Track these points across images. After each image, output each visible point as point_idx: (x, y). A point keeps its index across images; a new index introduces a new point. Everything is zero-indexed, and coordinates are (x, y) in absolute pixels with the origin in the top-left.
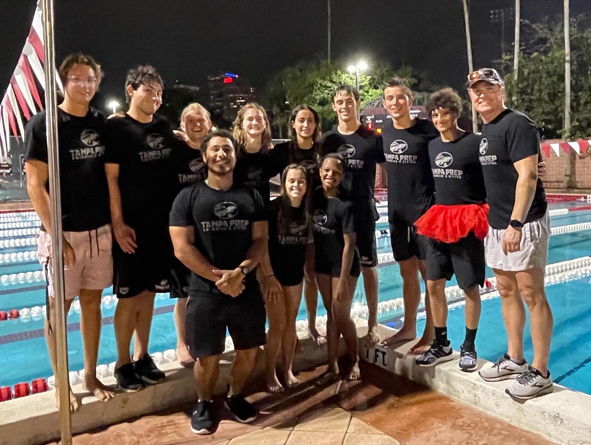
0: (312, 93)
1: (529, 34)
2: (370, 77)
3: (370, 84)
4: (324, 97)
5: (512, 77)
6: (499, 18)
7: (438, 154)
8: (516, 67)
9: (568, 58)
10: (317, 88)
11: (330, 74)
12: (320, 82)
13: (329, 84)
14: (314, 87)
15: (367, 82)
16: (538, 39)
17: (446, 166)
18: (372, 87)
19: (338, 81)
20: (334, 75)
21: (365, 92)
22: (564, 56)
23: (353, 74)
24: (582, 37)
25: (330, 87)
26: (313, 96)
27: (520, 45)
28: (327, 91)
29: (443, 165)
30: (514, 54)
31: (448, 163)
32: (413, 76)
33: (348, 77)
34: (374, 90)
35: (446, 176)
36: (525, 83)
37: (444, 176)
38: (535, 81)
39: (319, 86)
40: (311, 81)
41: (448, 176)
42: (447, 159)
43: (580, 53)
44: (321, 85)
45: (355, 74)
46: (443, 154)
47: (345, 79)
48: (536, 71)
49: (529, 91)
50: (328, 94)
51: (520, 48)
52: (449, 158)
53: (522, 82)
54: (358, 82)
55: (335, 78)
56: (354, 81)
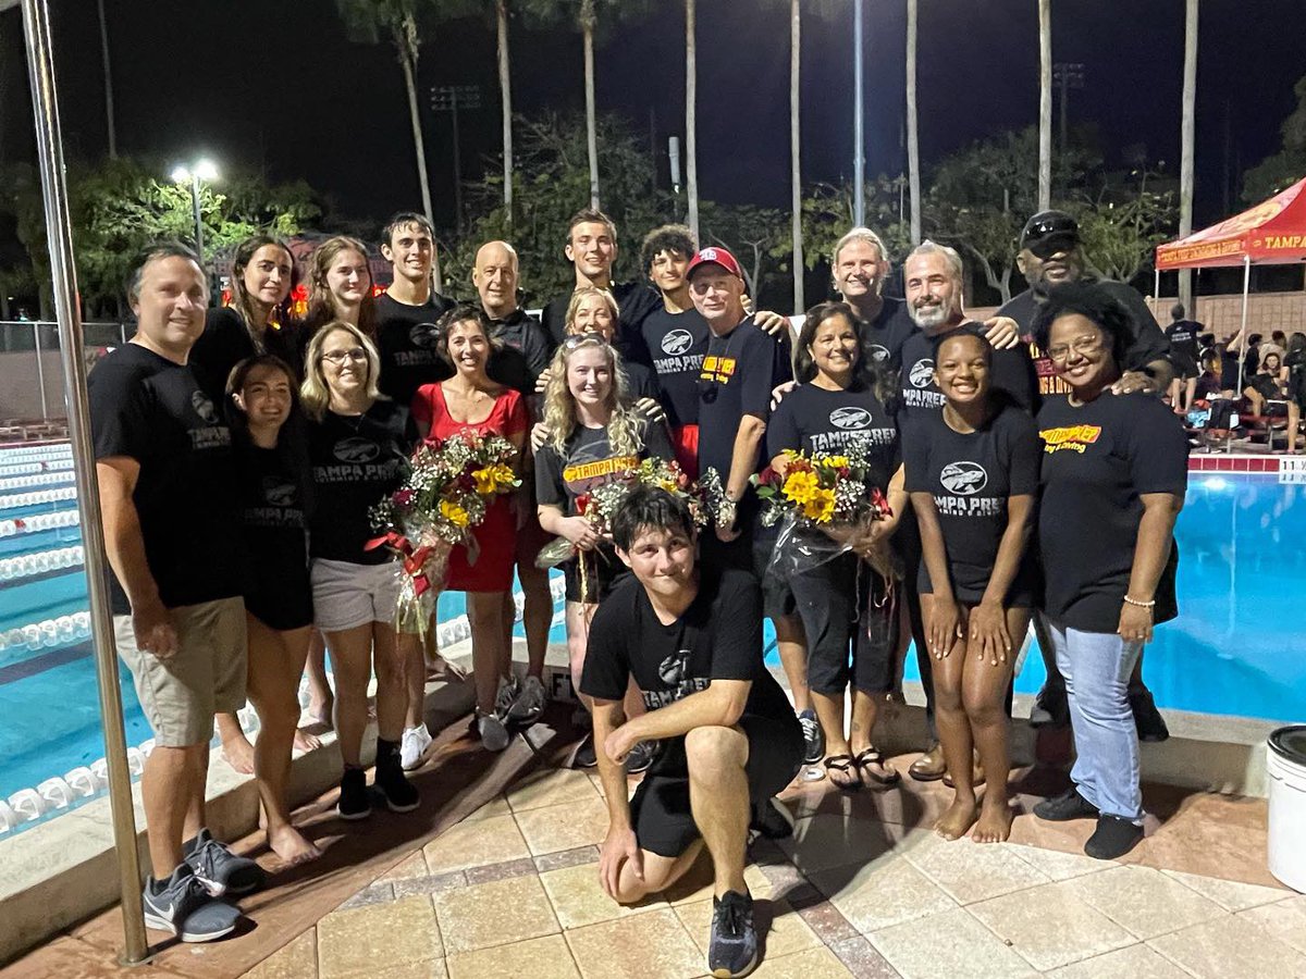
0: (90, 224)
1: (528, 141)
2: (224, 197)
3: (223, 211)
4: (119, 233)
5: (503, 216)
6: (448, 103)
7: (666, 333)
8: (508, 199)
9: (595, 188)
10: (103, 214)
11: (130, 185)
12: (109, 199)
13: (131, 206)
14: (95, 210)
15: (215, 207)
16: (541, 152)
17: (682, 350)
18: (227, 217)
19: (150, 202)
20: (142, 189)
21: (211, 226)
22: (590, 184)
23: (187, 189)
24: (612, 155)
25: (132, 213)
26: (93, 229)
27: (514, 161)
28: (126, 221)
29: (676, 351)
30: (503, 174)
31: (685, 346)
32: (314, 201)
33: (172, 194)
34: (232, 224)
35: (685, 369)
36: (526, 229)
37: (682, 369)
38: (541, 227)
39: (106, 208)
40: (86, 197)
41: (688, 368)
42: (682, 340)
43: (611, 182)
44: (111, 206)
45: (190, 189)
46: (674, 334)
47: (167, 199)
48: (543, 209)
49: (532, 242)
50: (129, 227)
51: (513, 166)
52: (687, 338)
53: (520, 226)
54: (198, 206)
55: (143, 193)
56: (188, 203)
